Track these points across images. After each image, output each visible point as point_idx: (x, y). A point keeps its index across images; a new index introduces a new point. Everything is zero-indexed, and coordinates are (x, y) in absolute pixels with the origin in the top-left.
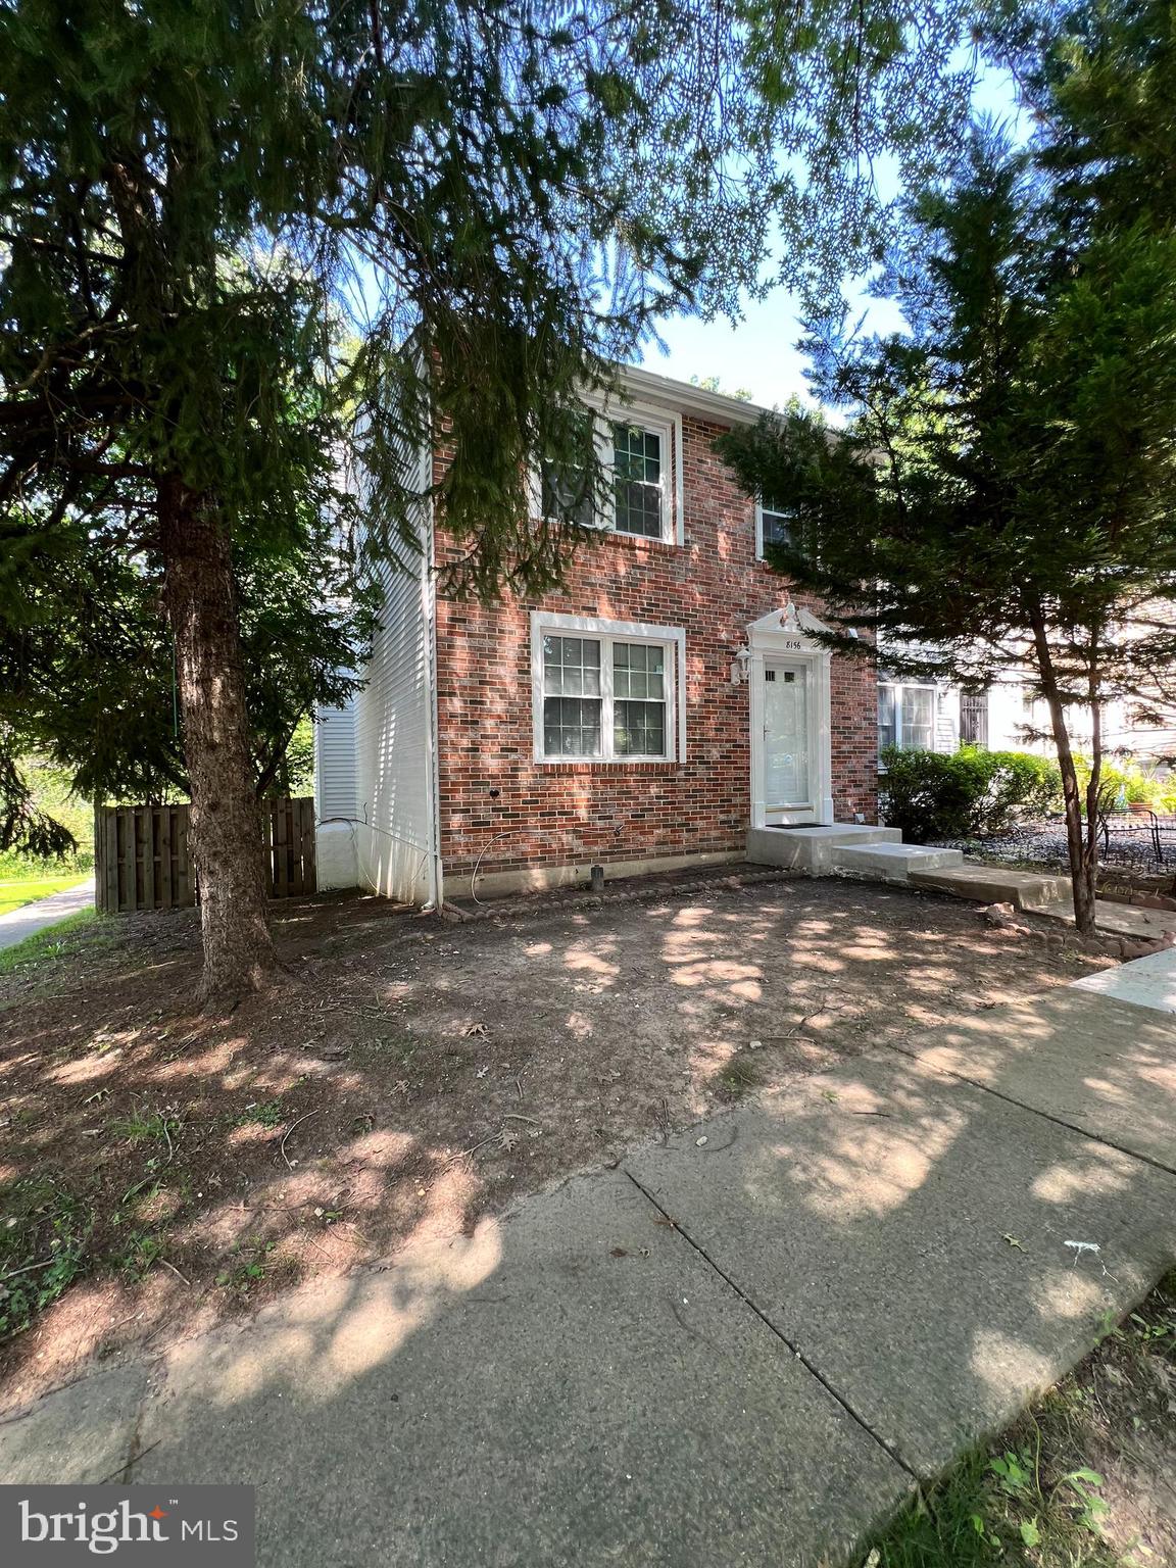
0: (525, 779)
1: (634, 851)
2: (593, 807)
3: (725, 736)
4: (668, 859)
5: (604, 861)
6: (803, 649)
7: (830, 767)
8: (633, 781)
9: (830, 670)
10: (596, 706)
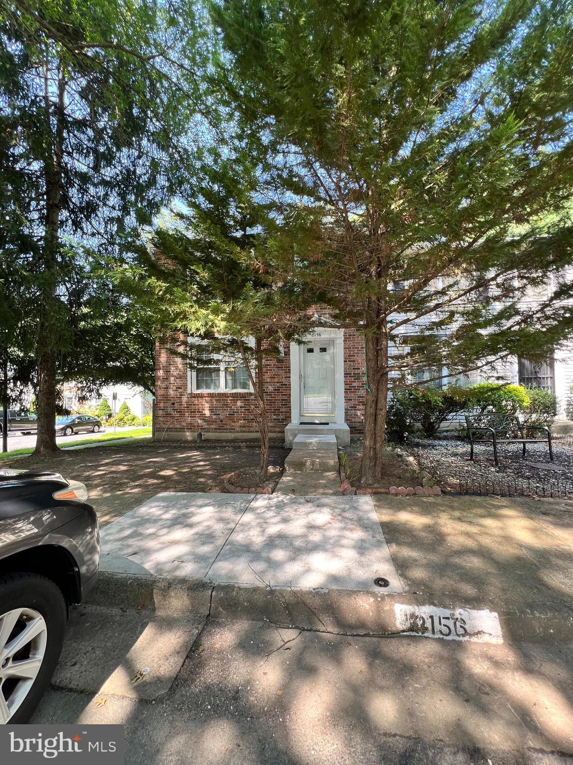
0: (185, 399)
1: (229, 429)
2: (211, 410)
3: (276, 380)
4: (245, 434)
5: (216, 432)
6: (323, 336)
7: (343, 394)
8: (229, 400)
9: (343, 345)
10: (218, 370)
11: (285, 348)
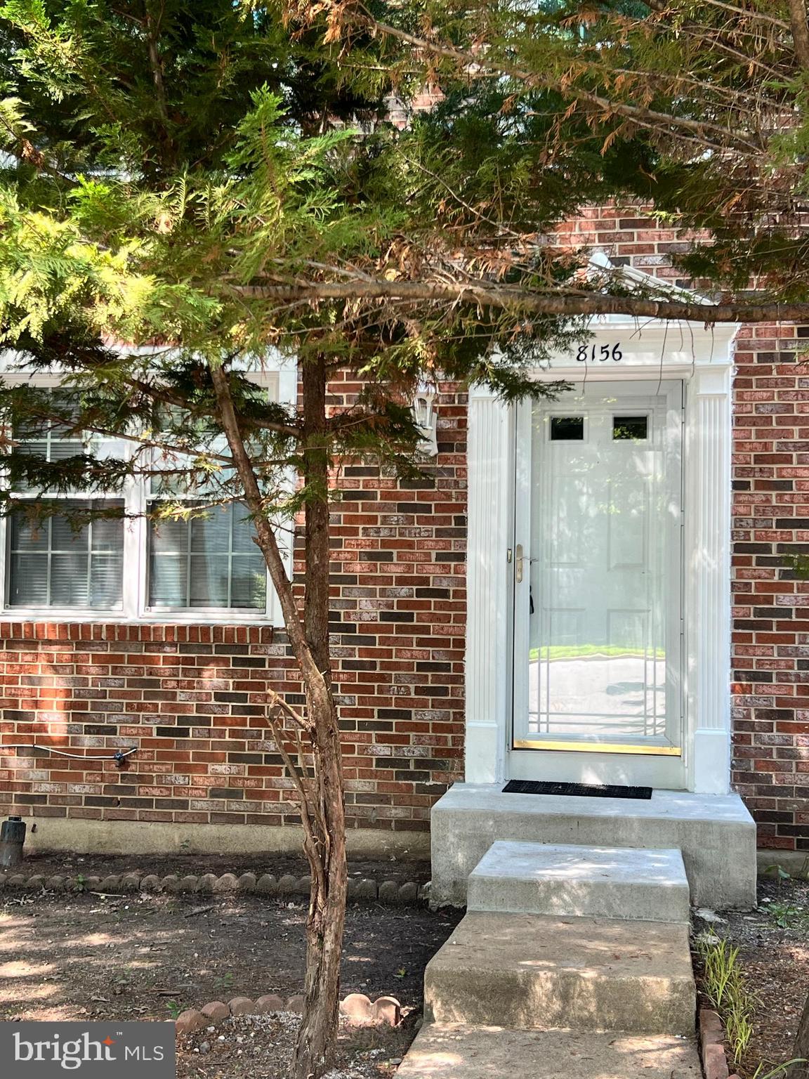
1: (160, 803)
2: (75, 709)
3: (395, 570)
4: (239, 829)
5: (94, 817)
6: (630, 360)
7: (724, 649)
8: (163, 661)
9: (728, 409)
10: (116, 512)
11: (443, 413)
